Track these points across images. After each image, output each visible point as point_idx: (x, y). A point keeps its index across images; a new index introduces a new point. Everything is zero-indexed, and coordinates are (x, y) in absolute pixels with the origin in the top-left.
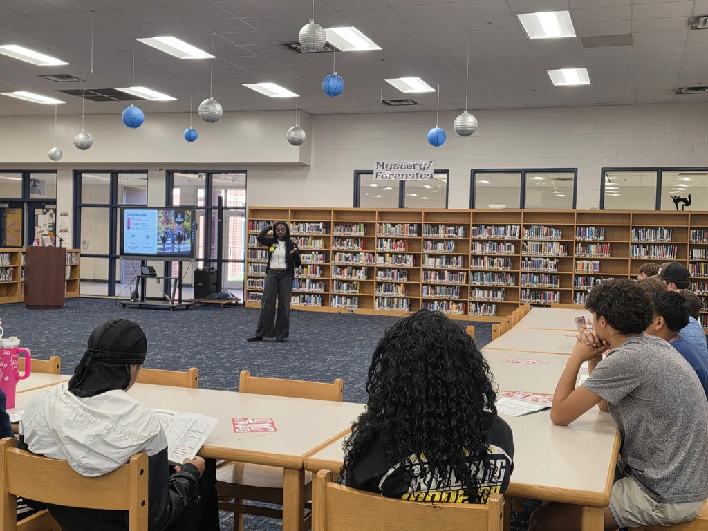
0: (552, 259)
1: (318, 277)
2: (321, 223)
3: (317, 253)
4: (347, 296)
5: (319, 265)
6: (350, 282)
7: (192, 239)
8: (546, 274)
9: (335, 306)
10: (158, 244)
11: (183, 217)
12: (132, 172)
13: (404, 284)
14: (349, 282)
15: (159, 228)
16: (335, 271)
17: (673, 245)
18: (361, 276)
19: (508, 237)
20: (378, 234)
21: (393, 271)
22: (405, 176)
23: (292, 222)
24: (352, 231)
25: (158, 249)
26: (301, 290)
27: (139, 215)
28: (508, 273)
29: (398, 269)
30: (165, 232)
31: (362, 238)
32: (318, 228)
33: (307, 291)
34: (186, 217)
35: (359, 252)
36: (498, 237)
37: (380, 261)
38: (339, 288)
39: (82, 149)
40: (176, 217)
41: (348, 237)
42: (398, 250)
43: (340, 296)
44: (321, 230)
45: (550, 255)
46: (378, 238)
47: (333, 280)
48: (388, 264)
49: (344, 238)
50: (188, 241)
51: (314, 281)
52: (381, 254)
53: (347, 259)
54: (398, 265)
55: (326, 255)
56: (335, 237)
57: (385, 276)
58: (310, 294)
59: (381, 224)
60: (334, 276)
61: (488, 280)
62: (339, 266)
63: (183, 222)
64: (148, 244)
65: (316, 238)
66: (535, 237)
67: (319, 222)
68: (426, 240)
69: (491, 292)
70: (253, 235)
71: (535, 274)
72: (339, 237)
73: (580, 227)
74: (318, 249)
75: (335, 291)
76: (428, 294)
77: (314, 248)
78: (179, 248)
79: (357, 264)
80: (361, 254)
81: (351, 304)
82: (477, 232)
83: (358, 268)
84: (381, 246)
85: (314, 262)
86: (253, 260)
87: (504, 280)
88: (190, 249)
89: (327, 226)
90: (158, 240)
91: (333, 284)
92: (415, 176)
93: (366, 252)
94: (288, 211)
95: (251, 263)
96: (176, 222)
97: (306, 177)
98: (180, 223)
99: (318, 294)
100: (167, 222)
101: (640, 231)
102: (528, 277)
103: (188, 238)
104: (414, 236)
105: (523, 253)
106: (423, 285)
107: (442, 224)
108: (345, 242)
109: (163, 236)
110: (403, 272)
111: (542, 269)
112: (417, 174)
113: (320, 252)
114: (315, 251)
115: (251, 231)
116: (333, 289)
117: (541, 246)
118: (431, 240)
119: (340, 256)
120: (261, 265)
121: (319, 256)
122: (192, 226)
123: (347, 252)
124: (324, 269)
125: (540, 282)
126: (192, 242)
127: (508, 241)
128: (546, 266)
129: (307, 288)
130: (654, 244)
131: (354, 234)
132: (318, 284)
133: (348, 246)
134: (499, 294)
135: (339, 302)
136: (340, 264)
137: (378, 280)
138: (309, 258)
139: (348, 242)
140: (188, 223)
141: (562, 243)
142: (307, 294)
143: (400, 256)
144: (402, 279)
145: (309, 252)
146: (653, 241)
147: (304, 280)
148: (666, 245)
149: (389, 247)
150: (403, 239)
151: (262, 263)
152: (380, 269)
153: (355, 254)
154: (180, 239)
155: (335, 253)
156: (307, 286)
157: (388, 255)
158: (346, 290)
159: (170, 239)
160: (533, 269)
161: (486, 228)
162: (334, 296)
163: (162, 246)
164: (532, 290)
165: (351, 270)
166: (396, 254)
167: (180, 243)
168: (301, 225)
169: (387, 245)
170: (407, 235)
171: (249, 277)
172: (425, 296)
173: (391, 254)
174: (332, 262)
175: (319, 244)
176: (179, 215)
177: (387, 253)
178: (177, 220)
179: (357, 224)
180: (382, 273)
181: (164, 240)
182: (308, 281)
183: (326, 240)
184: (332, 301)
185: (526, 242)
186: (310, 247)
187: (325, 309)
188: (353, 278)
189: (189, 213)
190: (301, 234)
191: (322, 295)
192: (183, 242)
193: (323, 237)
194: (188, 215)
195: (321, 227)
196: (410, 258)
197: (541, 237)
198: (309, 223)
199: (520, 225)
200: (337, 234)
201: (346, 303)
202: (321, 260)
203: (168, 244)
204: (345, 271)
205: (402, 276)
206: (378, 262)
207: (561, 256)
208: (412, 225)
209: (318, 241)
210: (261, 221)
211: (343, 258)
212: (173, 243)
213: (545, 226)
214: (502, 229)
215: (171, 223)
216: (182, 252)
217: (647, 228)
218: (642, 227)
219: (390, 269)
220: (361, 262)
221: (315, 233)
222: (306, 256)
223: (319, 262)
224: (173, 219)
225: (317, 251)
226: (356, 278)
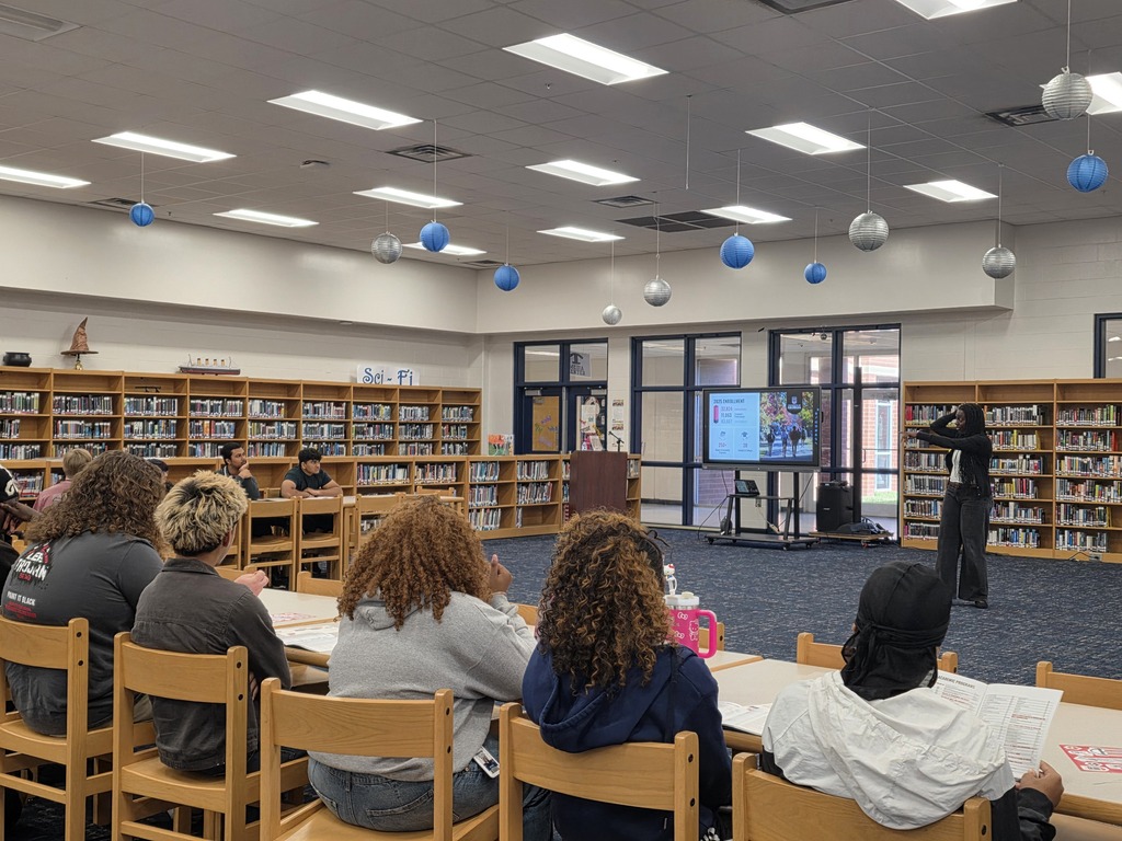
1: (1031, 497)
2: (1035, 407)
3: (1028, 457)
4: (1086, 532)
5: (1031, 478)
6: (1092, 507)
7: (814, 437)
9: (1062, 548)
10: (762, 445)
11: (800, 402)
12: (717, 335)
14: (1090, 509)
15: (762, 420)
16: (1062, 487)
18: (1113, 496)
24: (1093, 418)
25: (762, 453)
26: (999, 520)
27: (731, 401)
30: (772, 427)
31: (1112, 430)
32: (1029, 416)
33: (1012, 522)
34: (805, 403)
35: (1107, 456)
38: (1071, 517)
39: (655, 305)
40: (789, 402)
41: (1086, 430)
43: (1073, 530)
44: (1034, 418)
47: (1059, 504)
49: (1077, 431)
50: (809, 440)
51: (1022, 505)
53: (1084, 467)
55: (1045, 460)
56: (1061, 430)
58: (1017, 527)
60: (1061, 497)
62: (1070, 480)
63: (800, 410)
64: (746, 445)
65: (1025, 431)
67: (1031, 405)
72: (1068, 430)
74: (1030, 450)
75: (1063, 522)
77: (1023, 449)
78: (794, 451)
79: (1103, 476)
80: (1111, 458)
81: (1094, 544)
83: (1106, 483)
85: (1023, 472)
86: (914, 469)
88: (811, 453)
89: (1046, 411)
90: (761, 439)
91: (1059, 510)
93: (1119, 456)
94: (974, 386)
95: (909, 474)
96: (789, 411)
97: (1005, 329)
98: (795, 412)
99: (1031, 528)
100: (775, 410)
103: (809, 436)
108: (1081, 437)
109: (768, 432)
113: (1034, 456)
114: (1025, 454)
115: (910, 423)
116: (1059, 518)
119: (1071, 462)
120: (927, 477)
121: (1031, 462)
122: (815, 416)
123: (1084, 456)
124: (1042, 484)
126: (814, 441)
129: (1012, 517)
131: (1097, 423)
132: (1030, 511)
133: (1085, 444)
135: (1072, 541)
136: (1072, 476)
138: (1013, 466)
139: (1086, 438)
140: (807, 413)
142: (1012, 526)
145: (1014, 455)
147: (1006, 504)
151: (930, 475)
153: (1099, 458)
154: (796, 436)
155: (1061, 456)
156: (1012, 513)
158: (1085, 521)
159: (780, 437)
162: (1062, 530)
163: (767, 449)
165: (1093, 486)
167: (795, 444)
168: (999, 411)
171: (907, 498)
174: (1057, 472)
175: (1032, 442)
176: (795, 400)
178: (790, 407)
179: (1103, 406)
181: (770, 439)
182: (1011, 504)
183: (1045, 434)
184: (1057, 539)
186: (1014, 447)
187: (1045, 553)
188: (1097, 501)
189: (810, 396)
190: (998, 426)
191: (1038, 529)
192: (800, 441)
193: (1038, 429)
194: (808, 398)
195: (1035, 413)
198: (1013, 406)
200: (1066, 424)
201: (1084, 544)
202: (1036, 468)
203: (776, 445)
204: (1082, 487)
209: (1030, 437)
210: (926, 405)
211: (1077, 466)
212: (785, 443)
215: (782, 413)
216: (799, 458)
220: (1111, 472)
221: (1024, 423)
222: (1008, 462)
223: (1032, 473)
224: (785, 405)
225: (1028, 453)
226: (1103, 500)
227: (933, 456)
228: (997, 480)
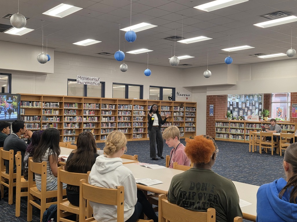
0: (141, 117)
2: (59, 103)
3: (56, 117)
4: (70, 136)
5: (57, 123)
6: (72, 130)
7: (18, 112)
8: (140, 122)
9: (65, 141)
11: (12, 99)
13: (94, 129)
16: (65, 125)
17: (170, 111)
18: (77, 127)
19: (129, 109)
20: (84, 108)
21: (90, 124)
22: (89, 83)
23: (43, 102)
24: (73, 106)
28: (129, 122)
29: (92, 123)
31: (77, 110)
32: (57, 105)
34: (14, 100)
35: (75, 116)
36: (126, 109)
37: (84, 120)
38: (67, 133)
40: (8, 99)
41: (71, 110)
42: (92, 115)
43: (67, 136)
44: (58, 106)
45: (141, 115)
46: (84, 110)
47: (64, 130)
48: (88, 121)
49: (69, 110)
50: (16, 113)
52: (85, 117)
53: (70, 119)
54: (92, 121)
55: (61, 117)
56: (65, 109)
57: (87, 126)
59: (84, 103)
60: (64, 128)
61: (123, 126)
62: (67, 123)
63: (12, 102)
65: (55, 110)
66: (137, 109)
67: (57, 102)
68: (102, 110)
69: (124, 130)
70: (22, 108)
71: (137, 122)
72: (67, 109)
73: (149, 105)
74: (57, 115)
75: (65, 134)
76: (103, 132)
77: (55, 115)
78: (10, 117)
79: (75, 122)
80: (76, 117)
81: (72, 140)
82: (119, 107)
84: (85, 113)
85: (55, 121)
87: (128, 125)
88: (17, 117)
89: (61, 103)
91: (64, 131)
92: (93, 83)
93: (78, 116)
94: (41, 96)
96: (8, 102)
97: (44, 80)
98: (10, 103)
100: (1, 102)
101: (163, 107)
102: (135, 124)
103: (16, 111)
104: (98, 109)
105: (134, 115)
106: (101, 129)
107: (108, 104)
108: (70, 111)
110: (94, 124)
111: (139, 121)
112: (94, 83)
113: (58, 117)
114: (55, 116)
116: (64, 134)
117: (138, 112)
118: (104, 110)
119: (67, 118)
121: (57, 118)
122: (18, 104)
123: (70, 116)
124: (60, 124)
125: (138, 125)
126: (18, 113)
127: (129, 111)
128: (140, 119)
130: (166, 111)
131: (74, 108)
133: (71, 113)
134: (127, 130)
135: (67, 140)
136: (68, 122)
137: (84, 128)
138: (52, 120)
139: (71, 112)
140: (15, 103)
141: (144, 111)
143: (92, 117)
144: (93, 127)
145: (52, 117)
146: (165, 110)
148: (168, 112)
149: (88, 114)
150: (93, 110)
152: (84, 123)
153: (74, 117)
154: (10, 111)
155: (65, 116)
157: (88, 117)
158: (70, 134)
159: (3, 112)
160: (136, 121)
161: (122, 106)
162: (65, 137)
164: (136, 128)
165: (72, 124)
166: (91, 116)
167: (10, 114)
168: (48, 104)
169: (87, 112)
170: (95, 109)
172: (102, 134)
173: (89, 117)
174: (64, 121)
175: (57, 113)
176: (10, 98)
177: (87, 116)
178: (8, 101)
179: (74, 103)
180: (85, 125)
183: (61, 111)
184: (64, 139)
185: (134, 111)
186: (53, 114)
188: (73, 128)
190: (48, 108)
192: (12, 113)
193: (59, 109)
194: (15, 98)
195: (58, 105)
196: (96, 118)
197: (138, 109)
198: (52, 102)
199: (132, 105)
200: (66, 108)
201: (70, 140)
202: (58, 120)
203: (2, 114)
204: (69, 125)
205: (93, 126)
206: (83, 120)
207: (144, 116)
208: (97, 104)
209: (57, 111)
210: (25, 101)
211: (69, 119)
212: (6, 114)
213: (139, 105)
214: (127, 106)
215: (4, 103)
216: (11, 119)
217: (164, 106)
218: (163, 106)
219: (89, 123)
220: (76, 121)
221: (55, 107)
222: (51, 118)
223: (58, 121)
224: (6, 100)
225: (56, 116)
226: (74, 128)
227: (29, 117)
228: (48, 124)
